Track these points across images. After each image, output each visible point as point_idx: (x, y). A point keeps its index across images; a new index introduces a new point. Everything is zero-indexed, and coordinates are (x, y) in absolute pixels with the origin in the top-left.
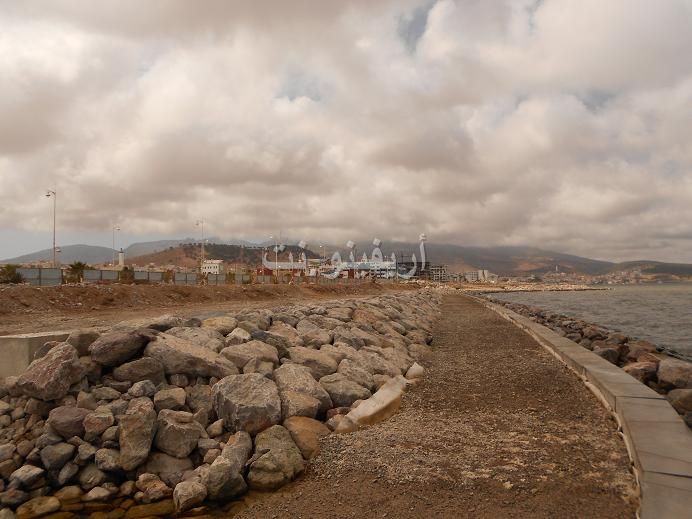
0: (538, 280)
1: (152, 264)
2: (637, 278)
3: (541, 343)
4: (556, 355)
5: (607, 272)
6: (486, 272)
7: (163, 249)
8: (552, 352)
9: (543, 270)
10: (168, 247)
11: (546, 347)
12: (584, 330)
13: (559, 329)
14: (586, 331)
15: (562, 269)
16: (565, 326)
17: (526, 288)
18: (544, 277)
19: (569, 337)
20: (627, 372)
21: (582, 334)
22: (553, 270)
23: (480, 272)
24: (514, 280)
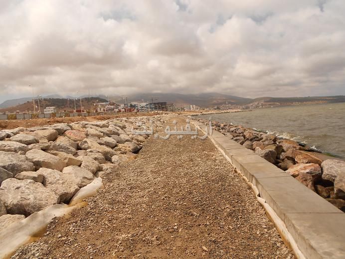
0: (218, 108)
1: (18, 111)
2: (262, 105)
3: (216, 146)
4: (227, 157)
5: (249, 103)
6: (194, 106)
7: (23, 103)
8: (224, 154)
9: (221, 104)
10: (26, 102)
11: (219, 149)
12: (245, 134)
13: (228, 134)
14: (247, 134)
15: (229, 103)
16: (233, 131)
17: (212, 112)
18: (221, 107)
19: (236, 140)
20: (294, 176)
21: (244, 137)
22: (225, 103)
23: (191, 106)
24: (208, 109)
